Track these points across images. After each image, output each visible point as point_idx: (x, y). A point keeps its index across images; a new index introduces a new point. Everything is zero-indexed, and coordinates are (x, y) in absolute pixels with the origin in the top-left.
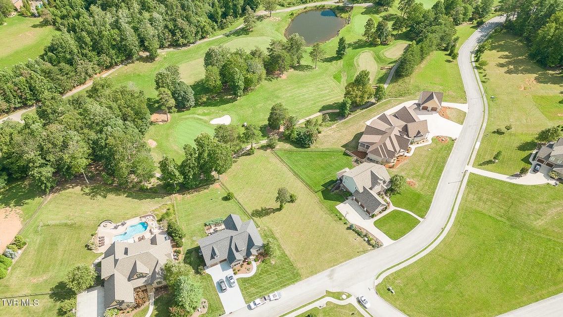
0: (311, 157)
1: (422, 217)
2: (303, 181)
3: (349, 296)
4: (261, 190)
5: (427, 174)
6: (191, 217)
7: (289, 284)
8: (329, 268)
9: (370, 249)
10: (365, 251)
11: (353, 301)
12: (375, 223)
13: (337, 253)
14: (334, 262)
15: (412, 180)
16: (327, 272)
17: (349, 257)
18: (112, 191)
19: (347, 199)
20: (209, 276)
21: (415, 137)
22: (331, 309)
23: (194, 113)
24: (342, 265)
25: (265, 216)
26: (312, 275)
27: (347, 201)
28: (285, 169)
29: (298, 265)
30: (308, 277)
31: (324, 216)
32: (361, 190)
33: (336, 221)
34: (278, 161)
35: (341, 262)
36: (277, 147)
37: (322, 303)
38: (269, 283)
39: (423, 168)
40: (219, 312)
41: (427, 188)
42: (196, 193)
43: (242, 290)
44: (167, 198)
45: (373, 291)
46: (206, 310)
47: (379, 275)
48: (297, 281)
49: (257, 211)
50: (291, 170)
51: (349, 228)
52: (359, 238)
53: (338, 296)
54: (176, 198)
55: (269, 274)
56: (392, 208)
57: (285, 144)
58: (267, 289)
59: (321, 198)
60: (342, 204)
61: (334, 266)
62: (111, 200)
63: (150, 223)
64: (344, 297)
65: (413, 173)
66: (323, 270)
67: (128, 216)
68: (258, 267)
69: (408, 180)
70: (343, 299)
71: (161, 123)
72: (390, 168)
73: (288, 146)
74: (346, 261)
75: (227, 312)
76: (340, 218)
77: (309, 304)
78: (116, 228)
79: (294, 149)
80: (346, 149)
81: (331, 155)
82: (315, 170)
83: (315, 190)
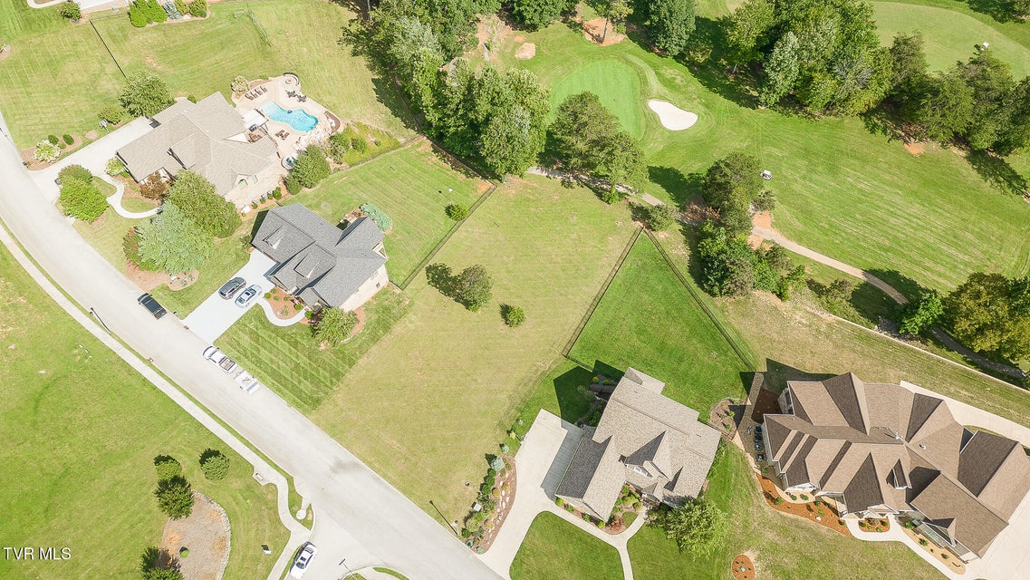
0: (680, 310)
2: (586, 320)
3: (307, 523)
6: (379, 181)
7: (283, 395)
8: (360, 457)
9: (454, 525)
10: (441, 517)
11: (298, 536)
12: (545, 516)
13: (407, 459)
14: (380, 461)
15: (757, 567)
16: (345, 455)
17: (407, 487)
18: (373, 56)
19: (579, 425)
20: (246, 259)
21: (926, 520)
22: (259, 499)
23: (655, 67)
24: (377, 479)
25: (441, 288)
26: (325, 429)
27: (574, 427)
28: (604, 274)
29: (339, 395)
30: (318, 425)
31: (503, 396)
32: (599, 437)
33: (501, 424)
34: (618, 253)
35: (385, 476)
36: (661, 235)
37: (265, 474)
38: (272, 361)
40: (180, 308)
42: (449, 166)
43: (238, 322)
44: (412, 133)
46: (177, 287)
47: (391, 573)
48: (298, 406)
49: (445, 271)
50: (607, 285)
52: (473, 491)
53: (295, 501)
54: (419, 146)
55: (290, 351)
56: (619, 541)
57: (681, 245)
58: (258, 362)
59: (554, 371)
60: (557, 420)
61: (370, 464)
62: (354, 64)
63: (319, 128)
64: (301, 514)
66: (348, 448)
67: (326, 99)
68: (298, 325)
69: (751, 555)
70: (294, 514)
71: (589, 38)
72: (768, 496)
73: (680, 252)
74: (393, 483)
75: (185, 322)
77: (257, 451)
78: (291, 94)
79: (683, 269)
80: (764, 373)
81: (718, 348)
82: (640, 331)
83: (574, 353)
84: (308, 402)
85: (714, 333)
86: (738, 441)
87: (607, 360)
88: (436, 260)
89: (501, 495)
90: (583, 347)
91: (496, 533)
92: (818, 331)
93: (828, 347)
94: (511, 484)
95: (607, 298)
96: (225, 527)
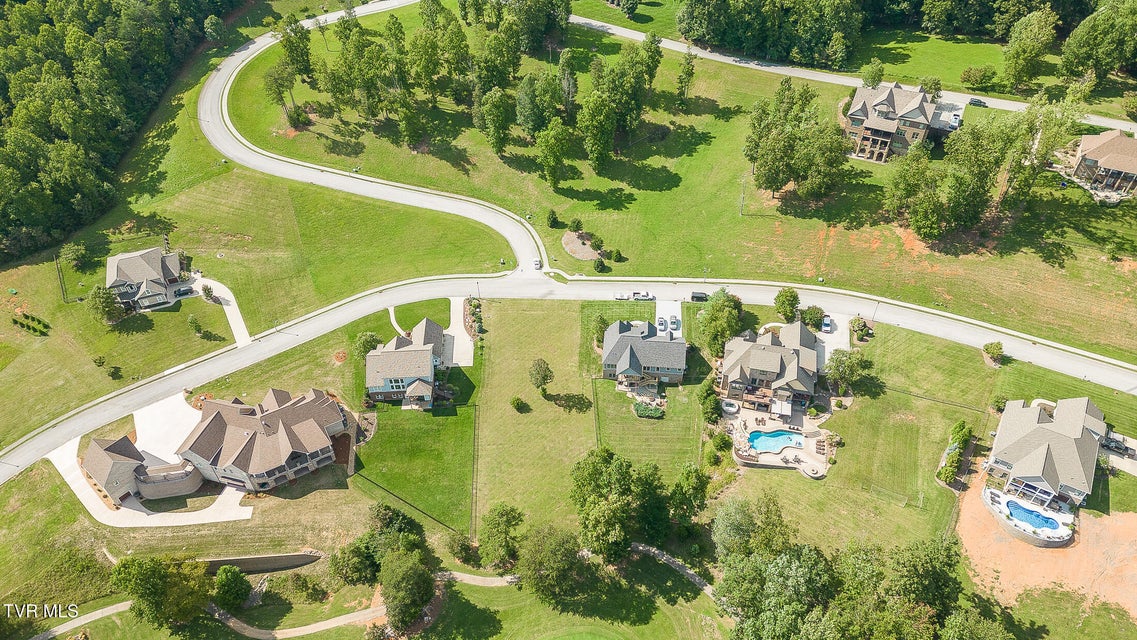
1: (386, 311)
2: (475, 437)
3: (547, 273)
4: (551, 448)
5: (306, 360)
9: (484, 300)
10: (491, 301)
11: (546, 268)
12: (446, 327)
19: (448, 368)
22: (573, 270)
25: (574, 396)
26: (568, 300)
27: (450, 366)
30: (573, 300)
37: (579, 277)
39: (295, 372)
41: (331, 342)
45: (520, 268)
48: (589, 302)
51: (482, 331)
53: (558, 277)
60: (461, 365)
61: (537, 300)
64: (552, 274)
65: (318, 372)
66: (554, 300)
70: (555, 273)
75: (679, 302)
76: (479, 350)
77: (590, 281)
78: (799, 461)
79: (426, 523)
80: (348, 476)
81: (384, 475)
82: (439, 456)
83: (472, 410)
84: (586, 305)
85: (390, 484)
86: (356, 416)
87: (451, 419)
88: (591, 413)
89: (470, 319)
90: (469, 418)
91: (465, 308)
92: (313, 529)
93: (306, 519)
94: (469, 328)
95: (470, 463)
96: (577, 256)
